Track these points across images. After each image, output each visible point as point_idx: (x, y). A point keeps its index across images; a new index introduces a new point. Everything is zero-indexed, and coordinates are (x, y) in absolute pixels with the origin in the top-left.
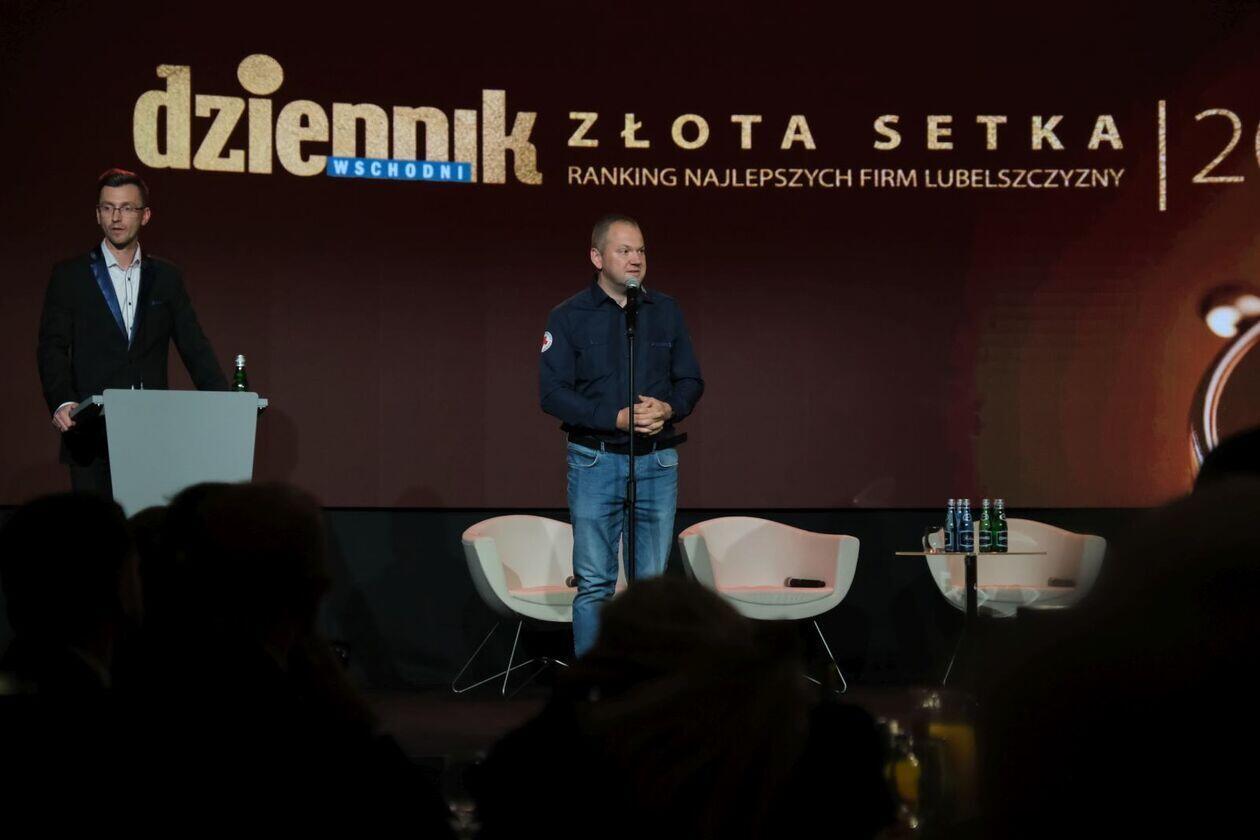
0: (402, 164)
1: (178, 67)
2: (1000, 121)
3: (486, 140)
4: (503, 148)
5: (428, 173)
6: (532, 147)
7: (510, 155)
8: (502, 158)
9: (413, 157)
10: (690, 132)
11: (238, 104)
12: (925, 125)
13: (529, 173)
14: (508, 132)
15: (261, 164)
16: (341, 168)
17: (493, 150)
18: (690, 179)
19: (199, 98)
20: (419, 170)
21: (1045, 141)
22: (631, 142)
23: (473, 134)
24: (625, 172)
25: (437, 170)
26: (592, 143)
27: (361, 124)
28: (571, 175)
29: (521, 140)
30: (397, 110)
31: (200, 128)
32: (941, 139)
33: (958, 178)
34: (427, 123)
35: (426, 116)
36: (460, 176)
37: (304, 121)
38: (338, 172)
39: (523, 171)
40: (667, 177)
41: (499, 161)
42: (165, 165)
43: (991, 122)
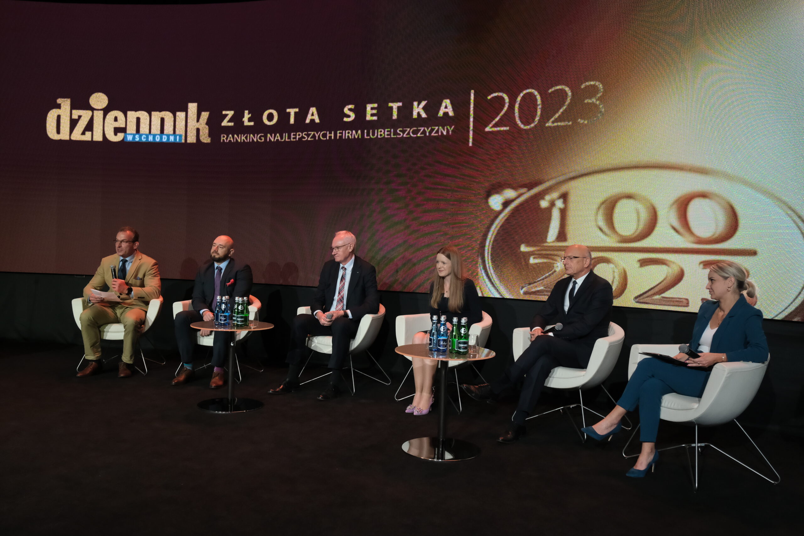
0: (154, 136)
1: (66, 99)
2: (399, 105)
3: (189, 124)
4: (196, 127)
5: (165, 139)
6: (207, 127)
7: (198, 130)
8: (195, 132)
9: (159, 132)
10: (270, 117)
11: (90, 113)
12: (366, 108)
13: (205, 139)
14: (198, 121)
15: (98, 137)
16: (130, 138)
17: (192, 129)
18: (269, 138)
19: (74, 111)
20: (161, 138)
21: (419, 114)
22: (247, 123)
23: (184, 122)
24: (244, 136)
25: (168, 138)
26: (231, 124)
27: (138, 119)
28: (222, 138)
29: (203, 124)
30: (153, 113)
31: (74, 123)
32: (372, 115)
33: (379, 133)
34: (165, 119)
35: (165, 115)
36: (178, 140)
37: (116, 119)
38: (128, 139)
39: (203, 137)
40: (260, 138)
41: (194, 133)
42: (59, 139)
43: (395, 106)
